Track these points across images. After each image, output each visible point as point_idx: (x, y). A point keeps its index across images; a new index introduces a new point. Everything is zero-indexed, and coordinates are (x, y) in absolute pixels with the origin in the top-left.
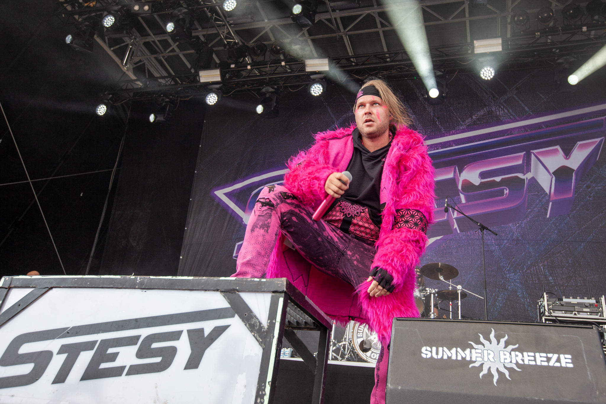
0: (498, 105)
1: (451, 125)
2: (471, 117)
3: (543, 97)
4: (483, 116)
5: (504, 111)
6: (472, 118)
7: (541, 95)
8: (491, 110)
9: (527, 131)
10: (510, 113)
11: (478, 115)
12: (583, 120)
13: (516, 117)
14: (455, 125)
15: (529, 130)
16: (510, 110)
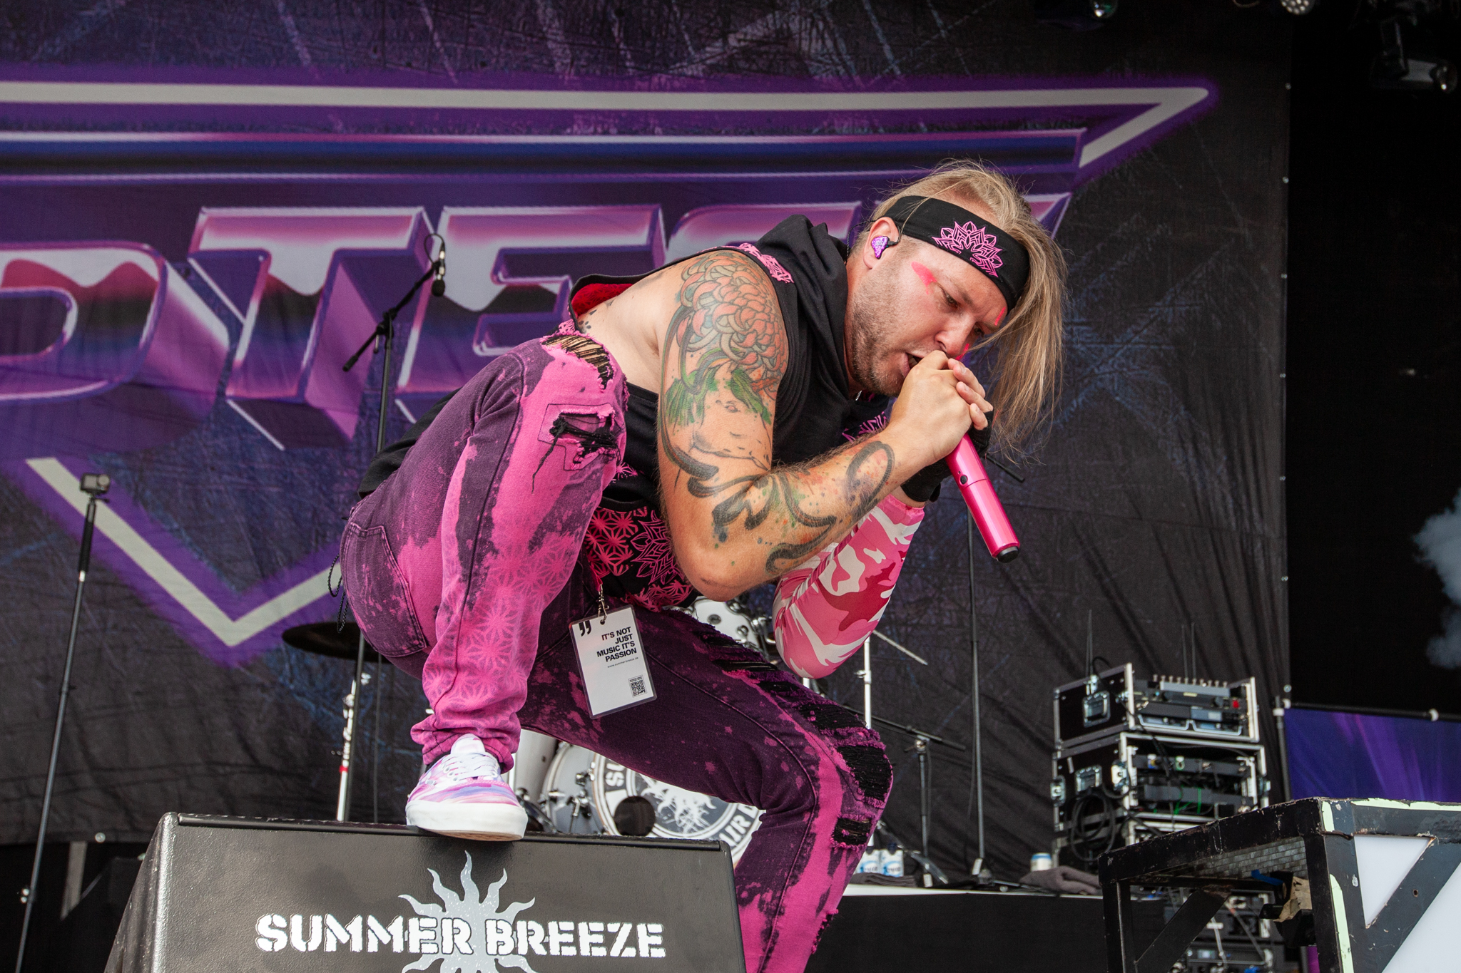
0: (811, 16)
1: (657, 53)
2: (724, 36)
3: (939, 22)
4: (760, 43)
5: (824, 43)
6: (725, 42)
7: (935, 14)
8: (789, 28)
9: (876, 132)
10: (839, 54)
11: (746, 34)
12: (1026, 128)
13: (854, 73)
14: (672, 55)
15: (881, 130)
16: (842, 46)
